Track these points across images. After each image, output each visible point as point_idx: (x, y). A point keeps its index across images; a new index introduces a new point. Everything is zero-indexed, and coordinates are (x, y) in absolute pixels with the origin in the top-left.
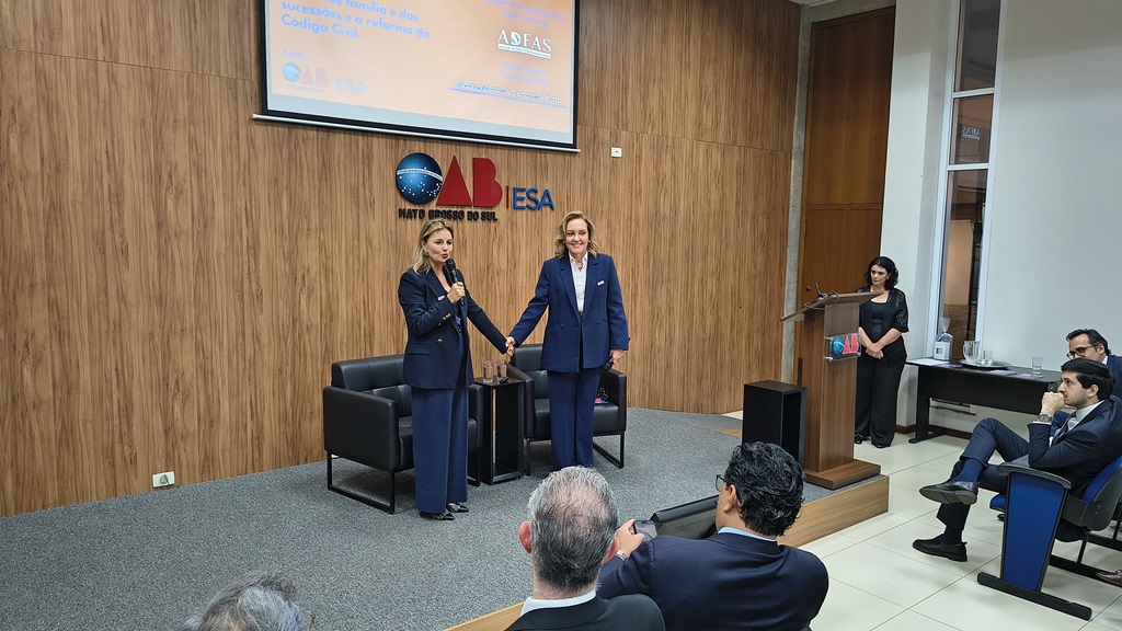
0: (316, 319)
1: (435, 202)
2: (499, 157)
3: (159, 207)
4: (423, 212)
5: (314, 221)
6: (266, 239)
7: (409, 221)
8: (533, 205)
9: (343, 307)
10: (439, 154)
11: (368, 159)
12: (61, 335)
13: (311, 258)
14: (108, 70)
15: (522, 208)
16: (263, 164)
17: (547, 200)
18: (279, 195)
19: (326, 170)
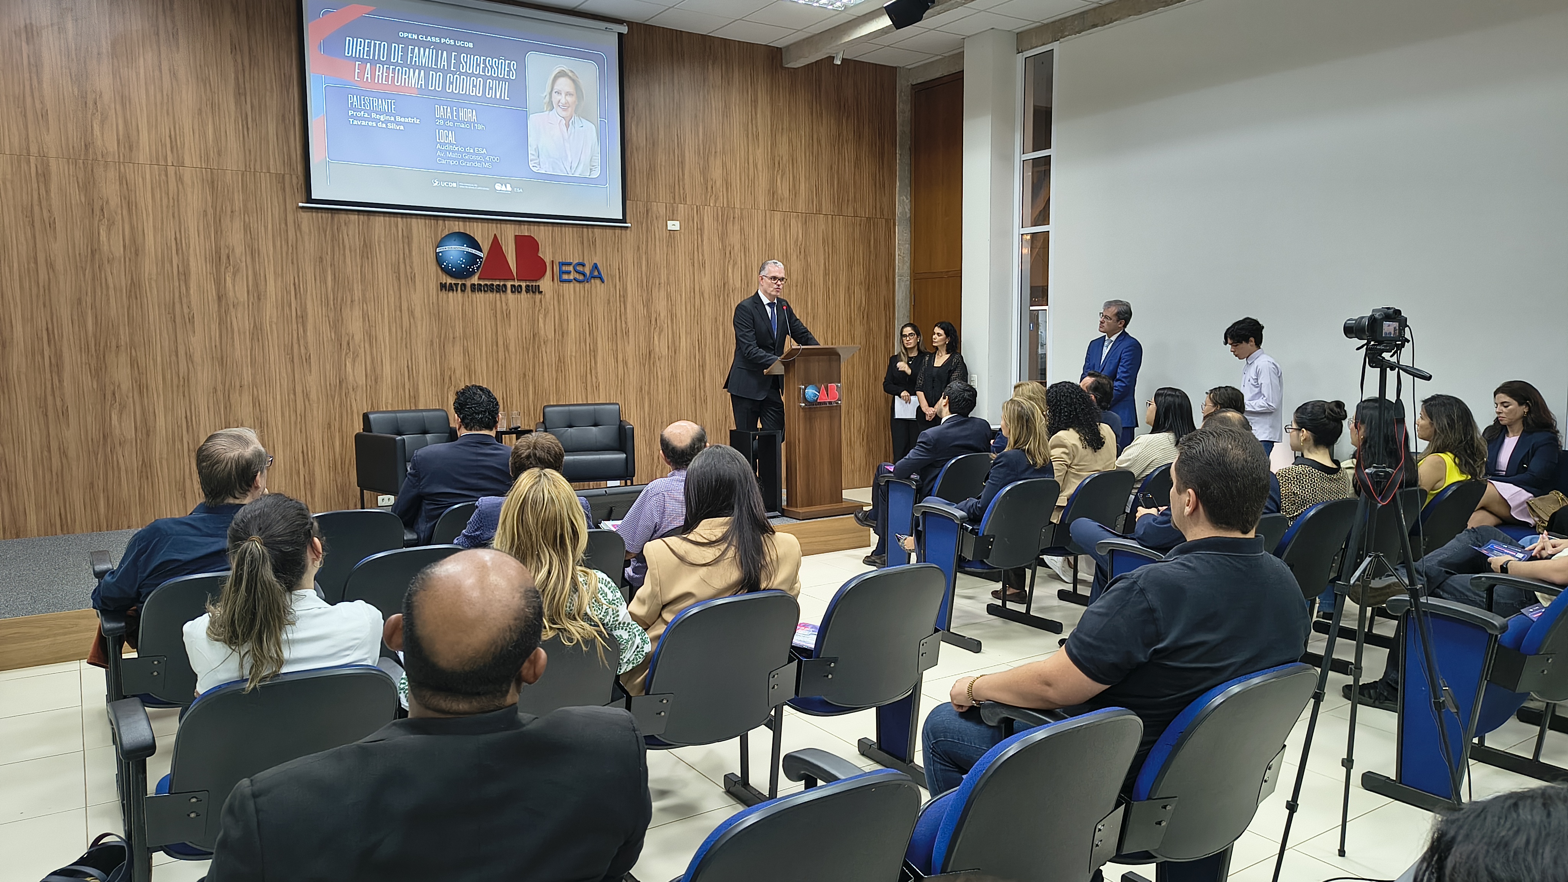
0: (361, 381)
1: (476, 277)
2: (542, 233)
3: (219, 283)
4: (464, 285)
5: (357, 294)
6: (313, 309)
7: (451, 294)
8: (581, 278)
9: (388, 371)
10: (478, 232)
11: (408, 239)
12: (141, 388)
13: (355, 326)
14: (176, 173)
15: (569, 281)
16: (309, 246)
17: (596, 273)
18: (324, 271)
19: (367, 249)
